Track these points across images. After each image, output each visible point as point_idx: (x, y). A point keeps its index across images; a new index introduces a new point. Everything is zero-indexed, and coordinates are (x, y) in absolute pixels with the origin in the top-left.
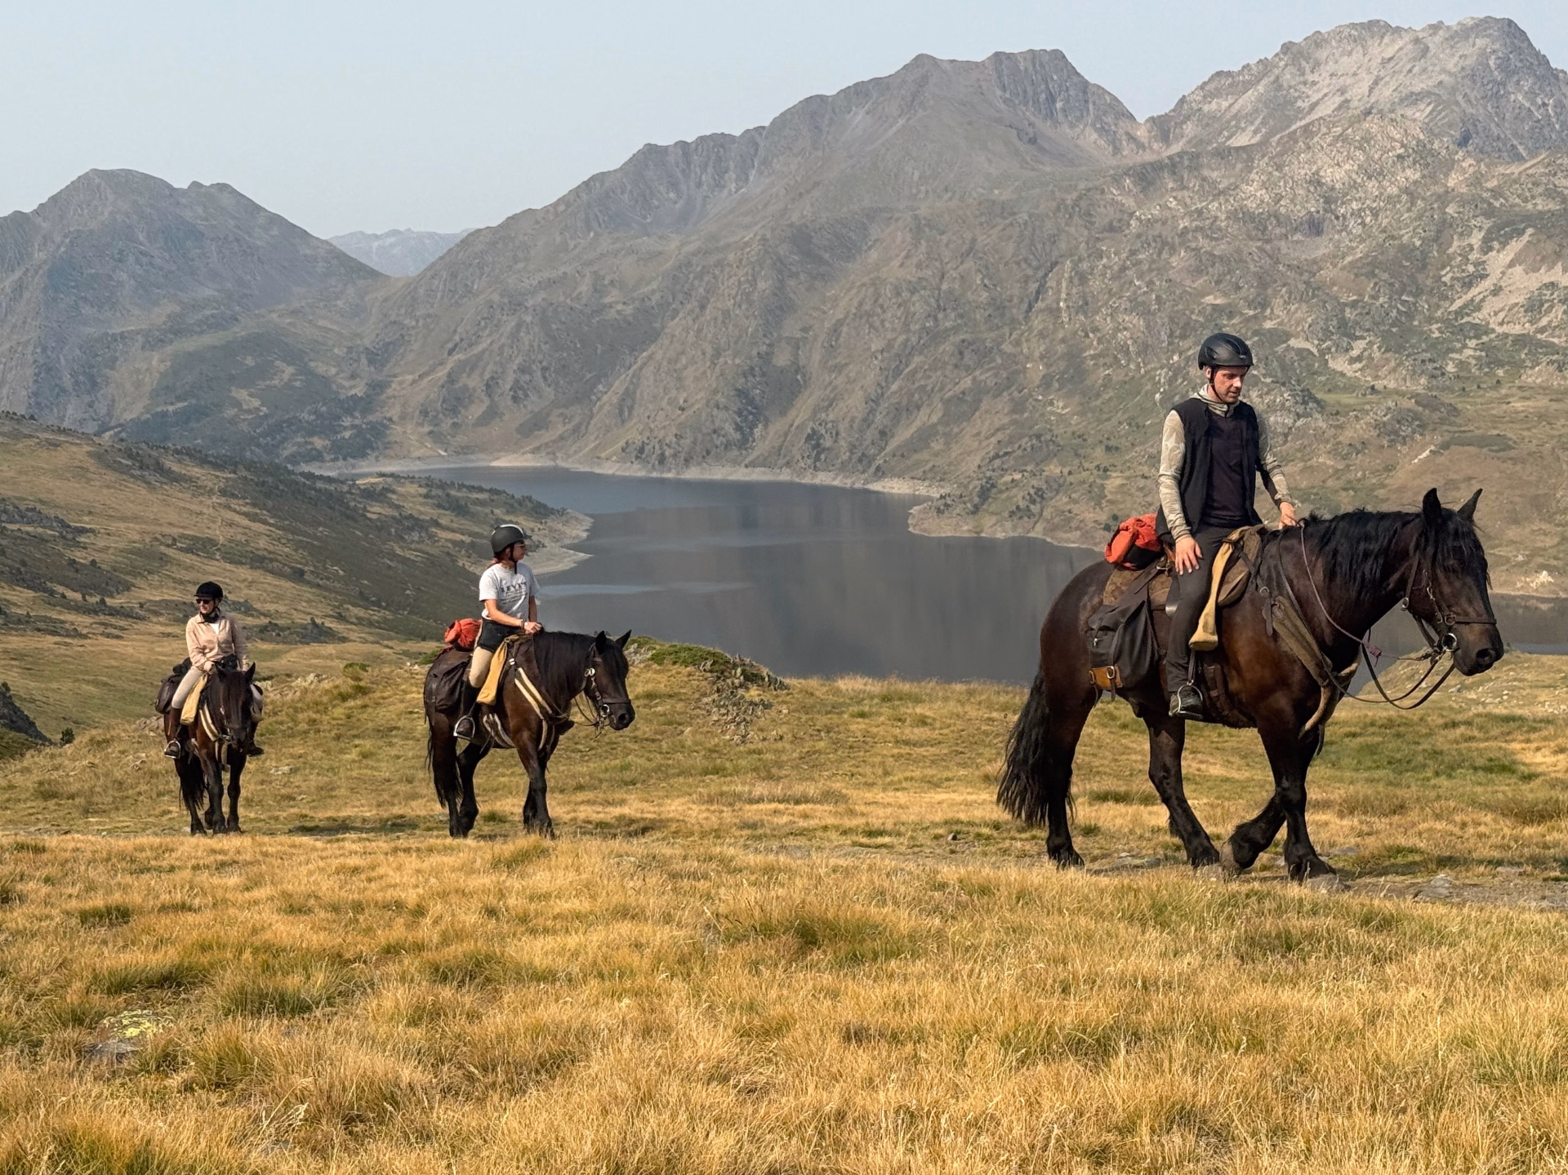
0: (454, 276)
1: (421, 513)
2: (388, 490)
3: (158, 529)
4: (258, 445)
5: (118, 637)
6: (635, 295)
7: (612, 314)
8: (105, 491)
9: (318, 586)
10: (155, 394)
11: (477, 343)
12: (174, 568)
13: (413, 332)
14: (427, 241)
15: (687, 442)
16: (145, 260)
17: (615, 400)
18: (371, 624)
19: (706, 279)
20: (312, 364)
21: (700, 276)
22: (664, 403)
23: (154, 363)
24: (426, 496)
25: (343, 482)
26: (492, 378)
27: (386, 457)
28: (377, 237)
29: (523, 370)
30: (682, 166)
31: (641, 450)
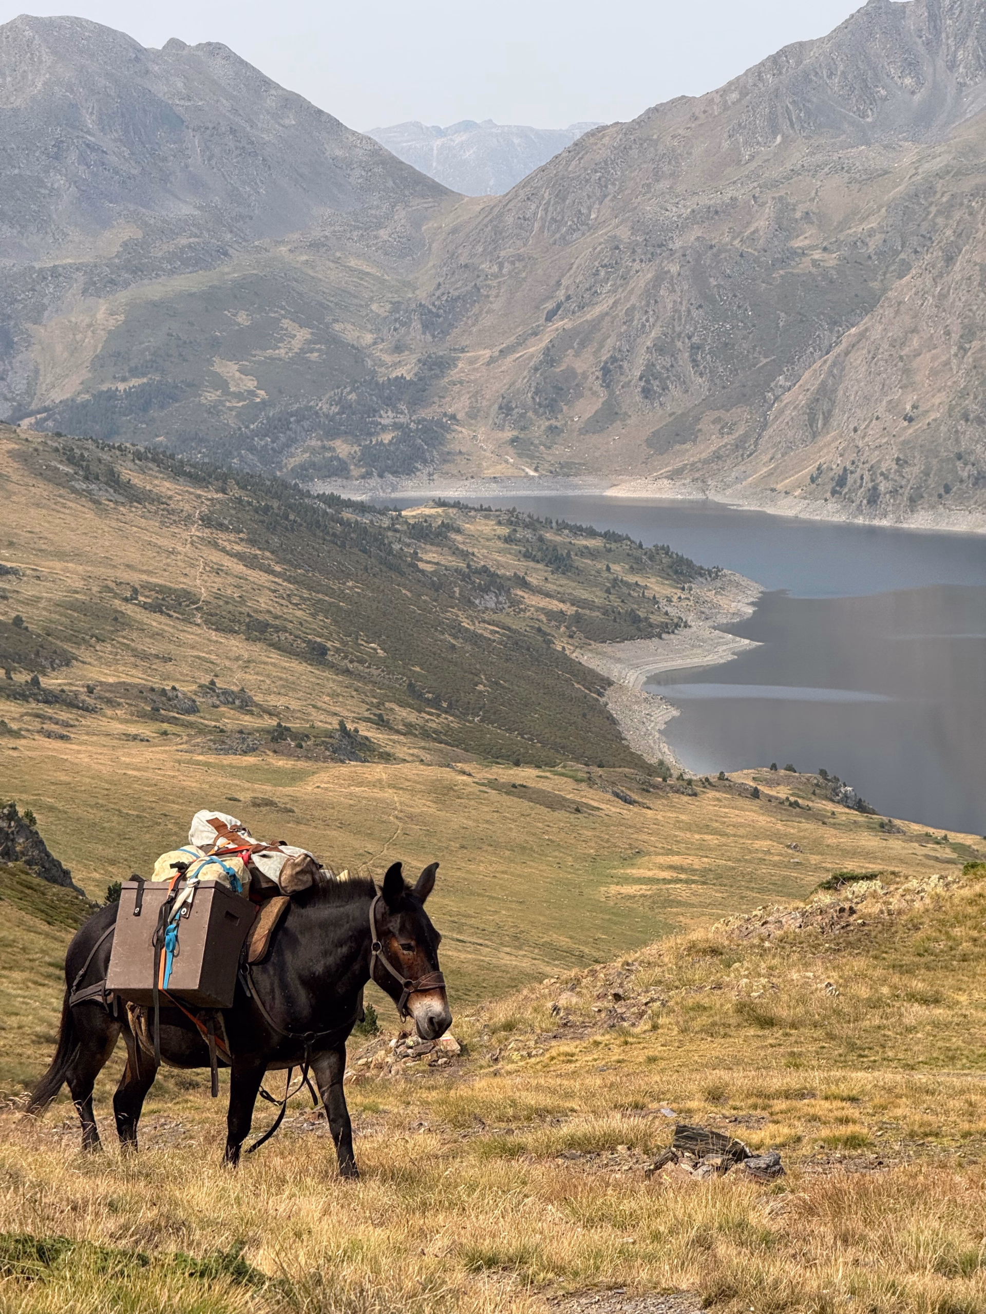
0: (561, 197)
1: (499, 565)
2: (449, 526)
3: (110, 572)
4: (251, 449)
5: (62, 737)
6: (841, 237)
7: (805, 264)
8: (33, 512)
9: (347, 672)
10: (99, 363)
11: (592, 304)
12: (134, 635)
13: (494, 283)
14: (516, 141)
15: (913, 472)
16: (93, 156)
17: (803, 400)
18: (426, 734)
19: (957, 215)
20: (337, 327)
21: (946, 211)
22: (881, 409)
23: (100, 315)
24: (508, 540)
25: (383, 512)
26: (614, 359)
27: (445, 475)
28: (439, 132)
29: (660, 348)
30: (926, 35)
31: (841, 481)
